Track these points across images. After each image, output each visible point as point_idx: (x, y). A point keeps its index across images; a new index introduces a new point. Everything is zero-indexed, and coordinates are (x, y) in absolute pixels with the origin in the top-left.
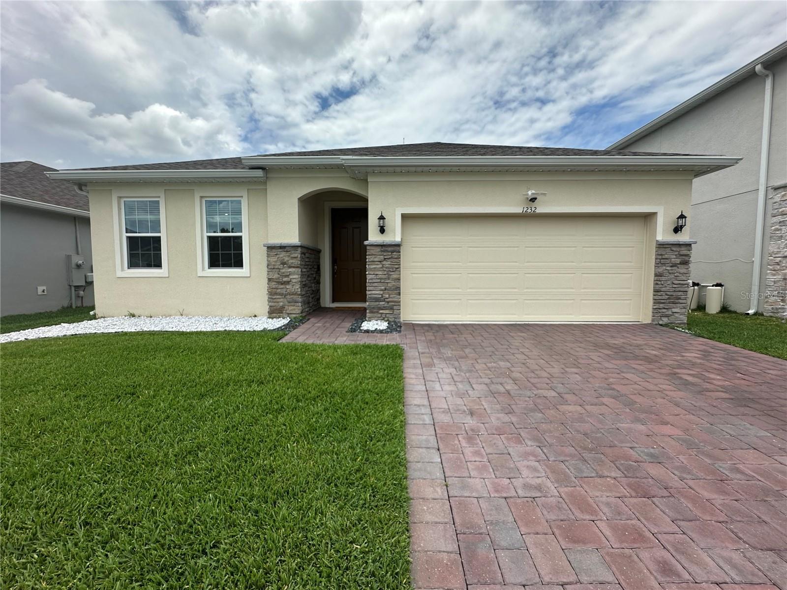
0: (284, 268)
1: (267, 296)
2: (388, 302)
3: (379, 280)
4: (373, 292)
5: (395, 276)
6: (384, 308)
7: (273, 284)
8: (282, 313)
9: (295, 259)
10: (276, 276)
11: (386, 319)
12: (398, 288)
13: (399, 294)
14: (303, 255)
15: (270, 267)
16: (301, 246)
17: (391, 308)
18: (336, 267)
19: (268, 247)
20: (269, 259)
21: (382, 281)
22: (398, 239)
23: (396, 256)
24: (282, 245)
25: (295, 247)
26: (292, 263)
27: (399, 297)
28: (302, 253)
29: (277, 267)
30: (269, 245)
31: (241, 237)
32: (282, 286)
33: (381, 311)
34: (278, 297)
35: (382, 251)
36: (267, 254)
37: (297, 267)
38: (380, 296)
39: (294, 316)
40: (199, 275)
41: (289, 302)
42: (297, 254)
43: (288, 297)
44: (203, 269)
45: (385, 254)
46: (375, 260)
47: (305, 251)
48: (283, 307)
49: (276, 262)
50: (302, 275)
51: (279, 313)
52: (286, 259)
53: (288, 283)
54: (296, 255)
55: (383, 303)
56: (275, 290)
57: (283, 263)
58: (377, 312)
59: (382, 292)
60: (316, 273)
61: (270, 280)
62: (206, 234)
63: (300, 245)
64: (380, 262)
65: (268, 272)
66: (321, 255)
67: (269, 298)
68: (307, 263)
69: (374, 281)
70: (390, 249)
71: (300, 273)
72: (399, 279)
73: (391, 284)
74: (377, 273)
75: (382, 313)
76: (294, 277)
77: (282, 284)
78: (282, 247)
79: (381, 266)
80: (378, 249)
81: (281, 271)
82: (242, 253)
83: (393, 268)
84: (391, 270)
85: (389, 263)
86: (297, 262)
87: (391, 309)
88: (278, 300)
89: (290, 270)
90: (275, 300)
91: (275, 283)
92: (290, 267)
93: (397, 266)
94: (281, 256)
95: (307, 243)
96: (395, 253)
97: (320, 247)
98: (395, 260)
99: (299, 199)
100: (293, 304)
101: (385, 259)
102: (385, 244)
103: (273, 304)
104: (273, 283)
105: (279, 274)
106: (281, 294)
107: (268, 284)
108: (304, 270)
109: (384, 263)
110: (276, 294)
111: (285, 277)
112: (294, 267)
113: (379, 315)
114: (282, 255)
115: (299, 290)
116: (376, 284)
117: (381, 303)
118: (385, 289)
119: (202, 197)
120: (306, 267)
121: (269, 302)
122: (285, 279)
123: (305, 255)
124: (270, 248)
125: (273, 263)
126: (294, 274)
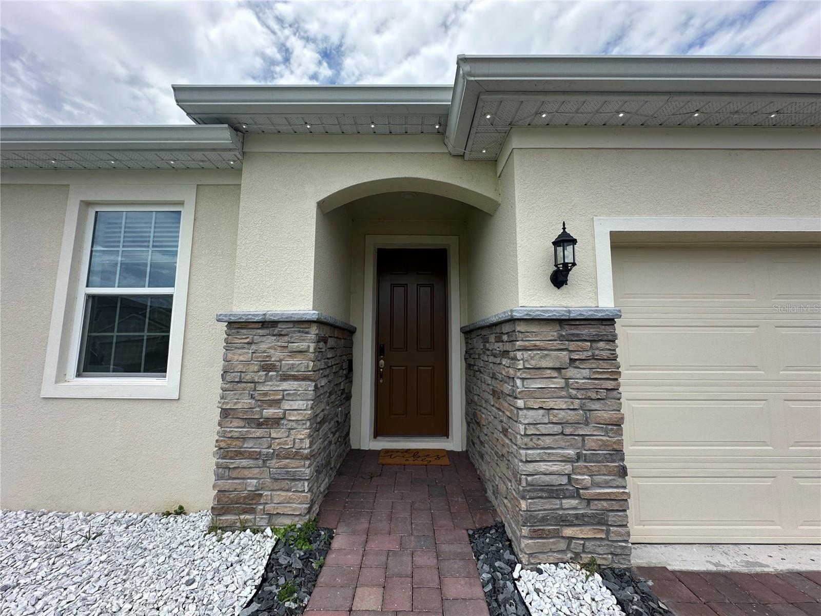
0: (268, 379)
1: (215, 460)
2: (589, 501)
3: (557, 429)
4: (542, 467)
5: (605, 415)
6: (579, 520)
7: (236, 428)
8: (252, 511)
9: (299, 356)
10: (245, 402)
11: (586, 558)
12: (618, 453)
13: (623, 472)
14: (321, 345)
15: (228, 378)
16: (319, 322)
17: (600, 520)
18: (382, 362)
19: (231, 324)
20: (230, 356)
21: (568, 431)
22: (606, 302)
23: (605, 354)
24: (268, 318)
25: (301, 324)
26: (292, 367)
27: (619, 481)
28: (322, 339)
29: (248, 377)
30: (233, 319)
31: (170, 297)
32: (259, 432)
33: (568, 532)
34: (245, 463)
35: (561, 338)
36: (226, 341)
37: (305, 379)
38: (564, 480)
39: (288, 521)
40: (44, 394)
41: (276, 480)
42: (308, 342)
43: (274, 463)
44: (60, 377)
45: (572, 346)
46: (544, 364)
47: (327, 332)
48: (256, 496)
49: (247, 363)
50: (317, 399)
51: (245, 512)
52: (276, 355)
53: (276, 422)
54: (303, 345)
55: (574, 502)
56: (239, 443)
57: (267, 367)
58: (556, 535)
59: (568, 468)
60: (347, 378)
61: (226, 413)
62: (83, 290)
63: (315, 317)
64: (558, 369)
65: (224, 390)
66: (356, 338)
67: (218, 466)
68: (330, 363)
69: (543, 429)
70: (585, 331)
71: (311, 394)
72: (618, 424)
73: (596, 439)
74: (551, 404)
75: (571, 539)
76: (296, 405)
77: (259, 425)
78: (268, 324)
79: (560, 382)
80: (552, 332)
81: (259, 387)
82: (168, 337)
83: (597, 390)
84: (594, 396)
85: (586, 373)
86: (305, 364)
87: (600, 523)
88: (246, 473)
89: (285, 385)
90: (234, 474)
91: (241, 424)
92: (285, 378)
93: (610, 384)
94: (263, 346)
95: (330, 314)
96: (601, 345)
97: (354, 323)
98: (604, 364)
99: (321, 205)
100: (285, 484)
101: (572, 361)
102: (572, 316)
103: (228, 484)
104: (236, 423)
105: (252, 397)
106: (254, 456)
107: (220, 424)
108: (323, 382)
109: (571, 372)
110: (240, 454)
111: (270, 406)
112: (295, 378)
113: (563, 545)
114: (267, 344)
115: (307, 443)
116: (548, 441)
117: (567, 503)
118: (579, 457)
119: (87, 204)
120: (327, 372)
121: (219, 477)
122: (269, 412)
123: (326, 342)
124: (236, 325)
125: (240, 367)
126: (294, 396)
